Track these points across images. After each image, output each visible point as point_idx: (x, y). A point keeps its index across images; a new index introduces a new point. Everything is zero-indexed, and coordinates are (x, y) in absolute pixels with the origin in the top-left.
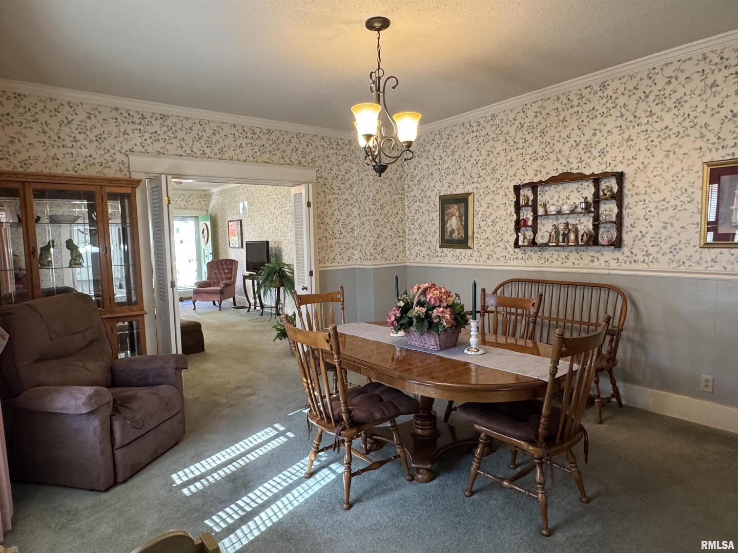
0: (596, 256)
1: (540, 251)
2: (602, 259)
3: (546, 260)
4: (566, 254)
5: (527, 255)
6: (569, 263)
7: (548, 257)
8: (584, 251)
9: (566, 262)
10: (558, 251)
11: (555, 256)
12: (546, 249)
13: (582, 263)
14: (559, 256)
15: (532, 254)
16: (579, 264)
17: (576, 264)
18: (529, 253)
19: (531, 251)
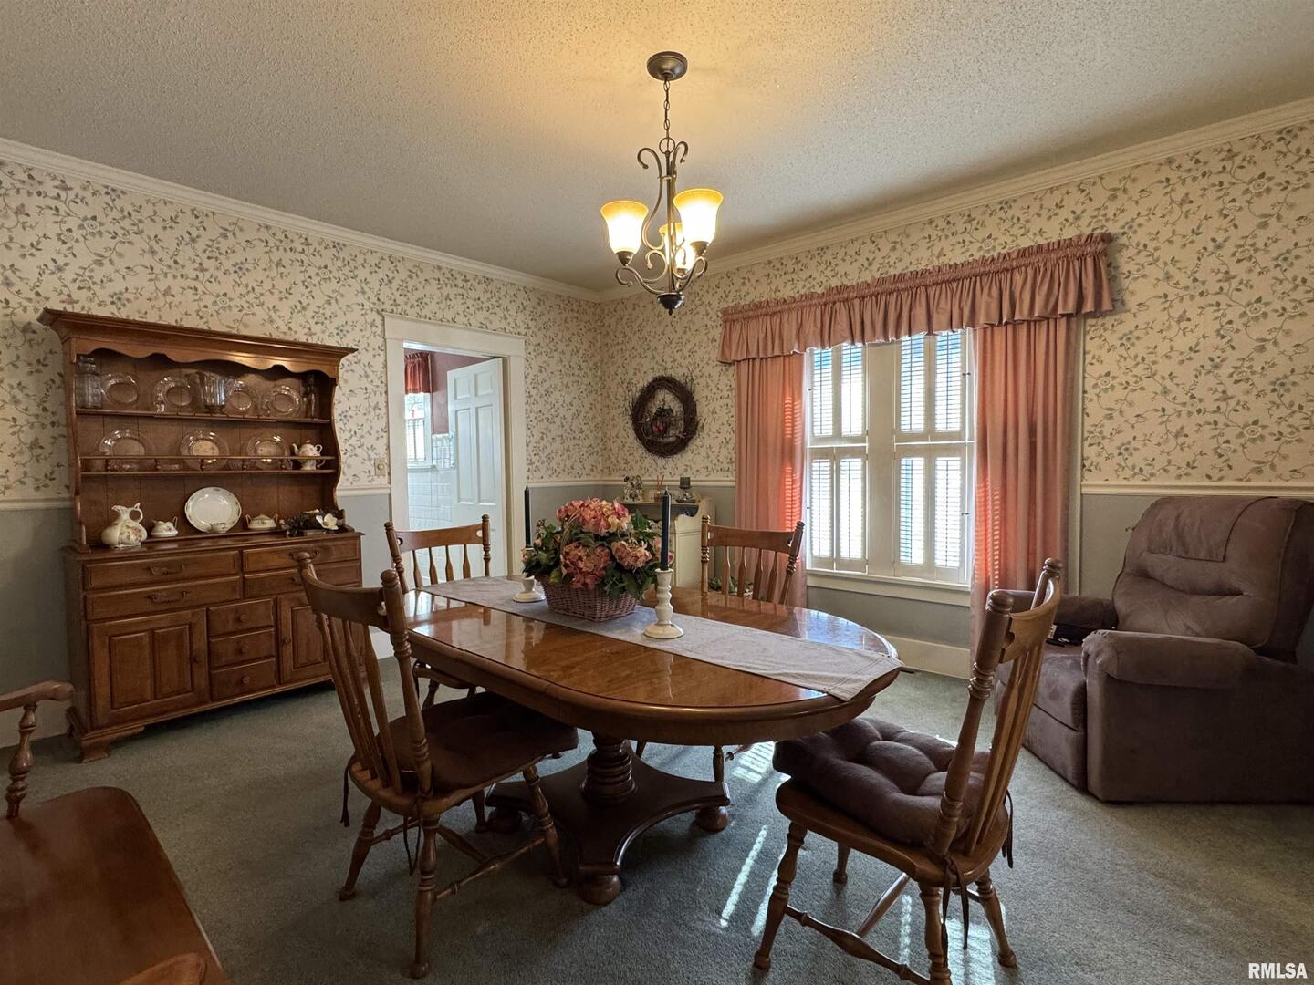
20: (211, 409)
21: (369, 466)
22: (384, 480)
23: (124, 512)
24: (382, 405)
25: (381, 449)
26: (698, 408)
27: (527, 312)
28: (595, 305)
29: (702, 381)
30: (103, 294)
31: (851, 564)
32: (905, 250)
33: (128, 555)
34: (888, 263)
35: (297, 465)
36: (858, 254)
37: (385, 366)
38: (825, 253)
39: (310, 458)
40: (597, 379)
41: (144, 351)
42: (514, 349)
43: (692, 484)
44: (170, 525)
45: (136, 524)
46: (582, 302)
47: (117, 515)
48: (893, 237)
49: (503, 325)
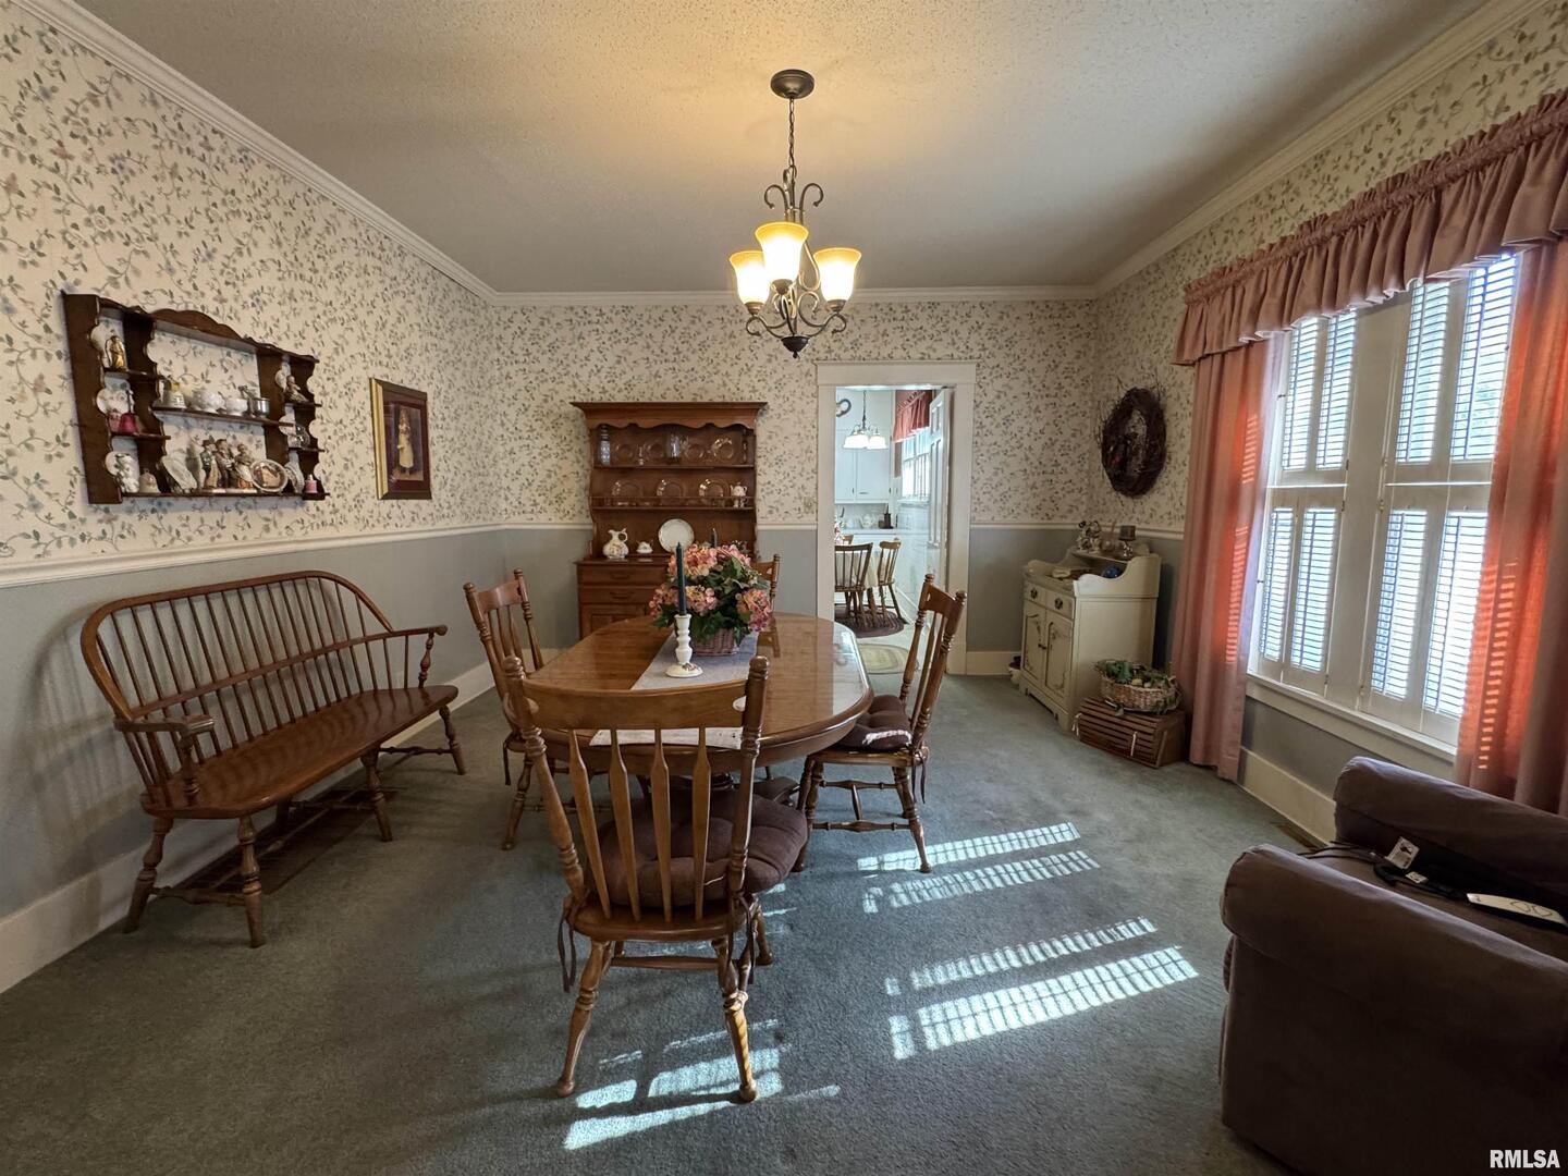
0: (270, 517)
1: (153, 511)
2: (283, 523)
3: (174, 533)
4: (217, 516)
5: (117, 524)
6: (226, 539)
7: (176, 525)
8: (250, 507)
9: (219, 536)
10: (200, 510)
11: (194, 523)
12: (169, 504)
13: (252, 535)
14: (202, 521)
15: (132, 519)
16: (244, 538)
17: (240, 537)
18: (123, 517)
19: (130, 511)
20: (673, 460)
21: (800, 504)
22: (811, 518)
23: (615, 535)
24: (813, 449)
25: (810, 487)
26: (1168, 429)
27: (984, 331)
28: (1090, 303)
29: (1173, 392)
30: (621, 383)
31: (1303, 676)
32: (1440, 121)
33: (616, 564)
34: (1410, 153)
35: (731, 503)
36: (1367, 151)
37: (817, 412)
38: (1324, 162)
39: (739, 498)
40: (1087, 398)
41: (624, 423)
42: (963, 376)
43: (1137, 532)
44: (647, 545)
45: (622, 544)
46: (1067, 304)
47: (610, 537)
48: (1425, 101)
49: (951, 350)
